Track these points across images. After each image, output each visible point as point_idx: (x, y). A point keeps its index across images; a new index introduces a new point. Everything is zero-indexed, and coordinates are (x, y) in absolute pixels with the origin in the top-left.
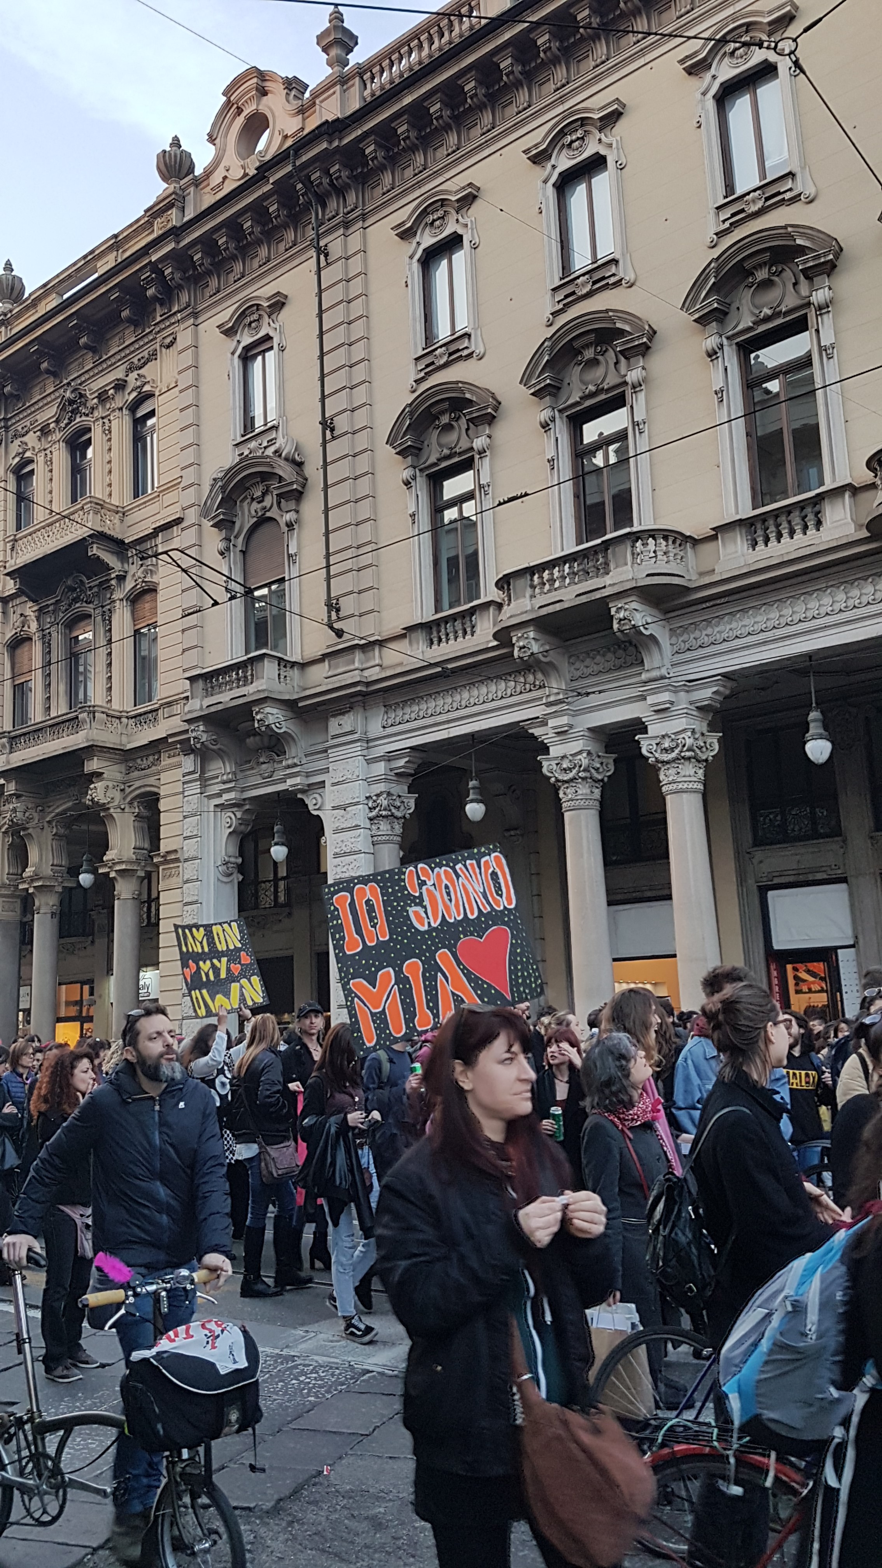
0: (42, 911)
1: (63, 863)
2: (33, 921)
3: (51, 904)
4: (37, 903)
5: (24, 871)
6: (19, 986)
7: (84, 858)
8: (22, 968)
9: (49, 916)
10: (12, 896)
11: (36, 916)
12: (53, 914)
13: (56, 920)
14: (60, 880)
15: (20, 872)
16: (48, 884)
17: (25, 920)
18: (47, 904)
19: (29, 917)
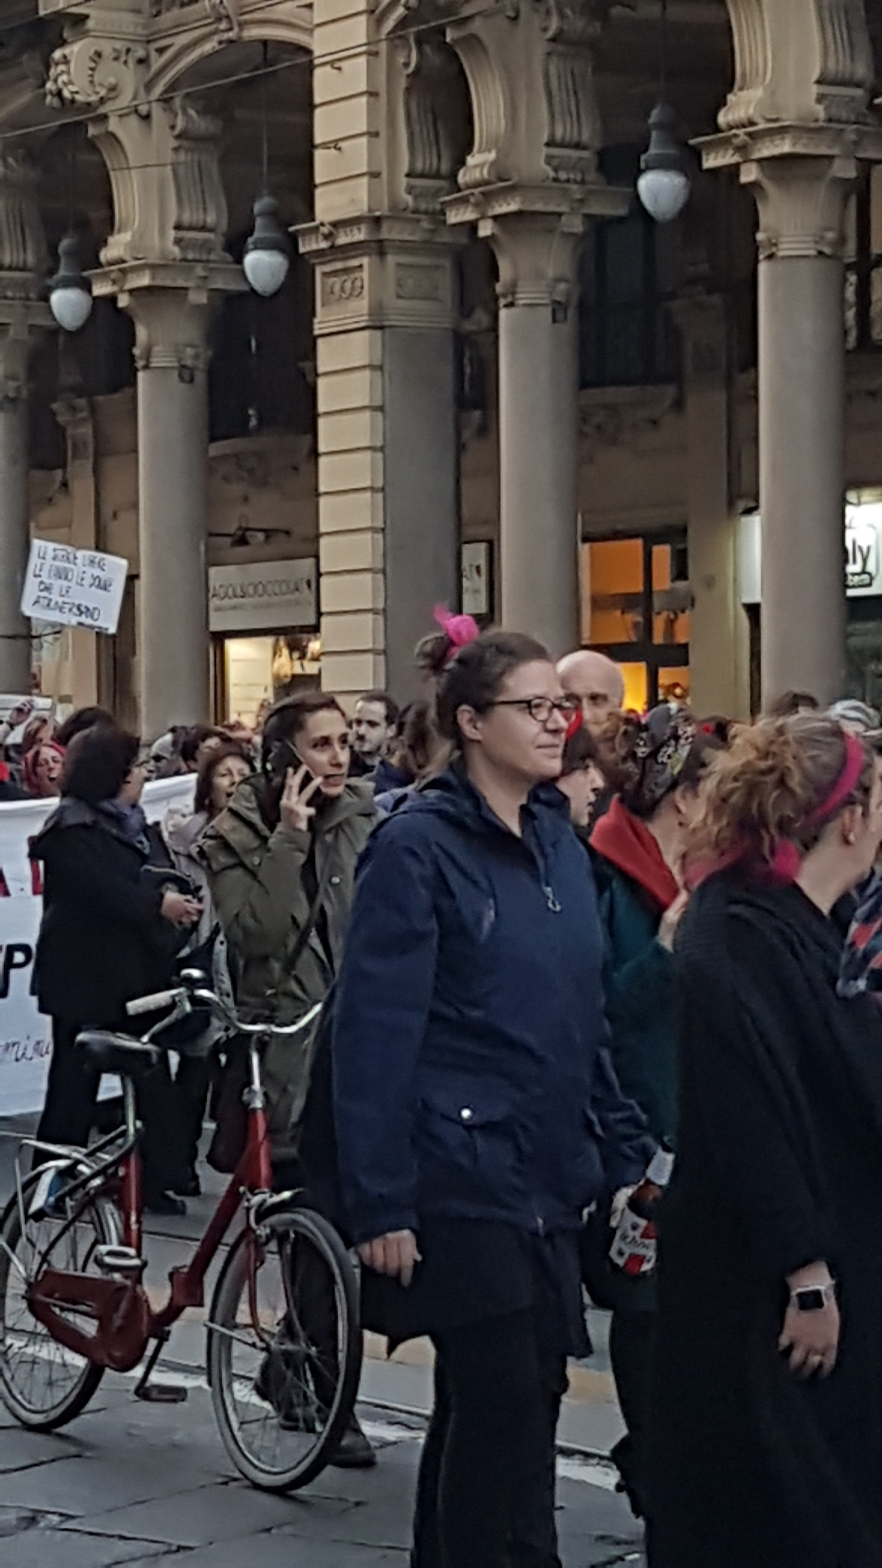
0: (522, 298)
1: (586, 137)
2: (494, 329)
3: (550, 272)
4: (505, 270)
5: (463, 163)
6: (461, 540)
7: (655, 115)
8: (465, 484)
9: (547, 312)
10: (427, 247)
11: (503, 313)
12: (558, 309)
13: (568, 328)
14: (576, 191)
15: (445, 167)
16: (539, 207)
17: (468, 326)
18: (538, 275)
19: (481, 317)
